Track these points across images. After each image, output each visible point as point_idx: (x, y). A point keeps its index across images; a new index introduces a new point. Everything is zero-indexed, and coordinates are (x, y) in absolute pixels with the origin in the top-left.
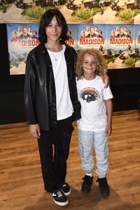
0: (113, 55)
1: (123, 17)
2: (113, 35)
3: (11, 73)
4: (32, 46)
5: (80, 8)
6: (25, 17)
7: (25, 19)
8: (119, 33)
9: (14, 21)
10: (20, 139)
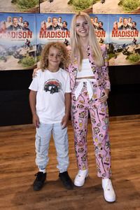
0: (116, 49)
2: (115, 26)
4: (22, 38)
8: (122, 24)
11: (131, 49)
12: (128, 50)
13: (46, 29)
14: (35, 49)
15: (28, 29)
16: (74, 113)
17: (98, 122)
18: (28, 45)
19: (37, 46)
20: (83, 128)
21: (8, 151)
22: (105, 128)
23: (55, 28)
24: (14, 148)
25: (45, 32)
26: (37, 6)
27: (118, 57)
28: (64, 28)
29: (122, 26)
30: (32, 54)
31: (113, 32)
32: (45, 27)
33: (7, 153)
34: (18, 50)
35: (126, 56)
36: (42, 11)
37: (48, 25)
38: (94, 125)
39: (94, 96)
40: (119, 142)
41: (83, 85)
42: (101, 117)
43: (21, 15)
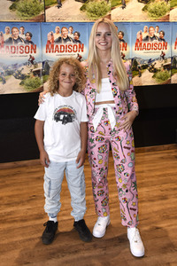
2: (139, 37)
4: (24, 54)
8: (147, 34)
11: (158, 65)
12: (155, 67)
13: (53, 41)
14: (40, 67)
15: (31, 42)
16: (92, 148)
17: (122, 158)
18: (32, 62)
19: (43, 63)
20: (103, 166)
21: (10, 193)
22: (131, 165)
23: (65, 40)
24: (17, 190)
25: (52, 46)
26: (42, 13)
27: (143, 75)
28: (76, 41)
29: (147, 37)
30: (37, 73)
31: (136, 44)
32: (53, 39)
33: (9, 197)
34: (20, 69)
35: (152, 74)
36: (48, 19)
37: (56, 37)
38: (117, 162)
39: (118, 125)
40: (146, 180)
41: (103, 111)
42: (126, 151)
43: (23, 25)
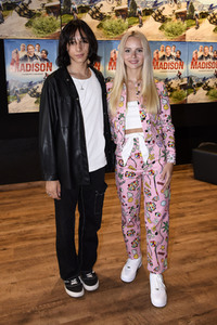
1: (171, 31)
3: (11, 111)
5: (109, 17)
6: (31, 29)
7: (31, 34)
9: (14, 36)
10: (23, 206)
